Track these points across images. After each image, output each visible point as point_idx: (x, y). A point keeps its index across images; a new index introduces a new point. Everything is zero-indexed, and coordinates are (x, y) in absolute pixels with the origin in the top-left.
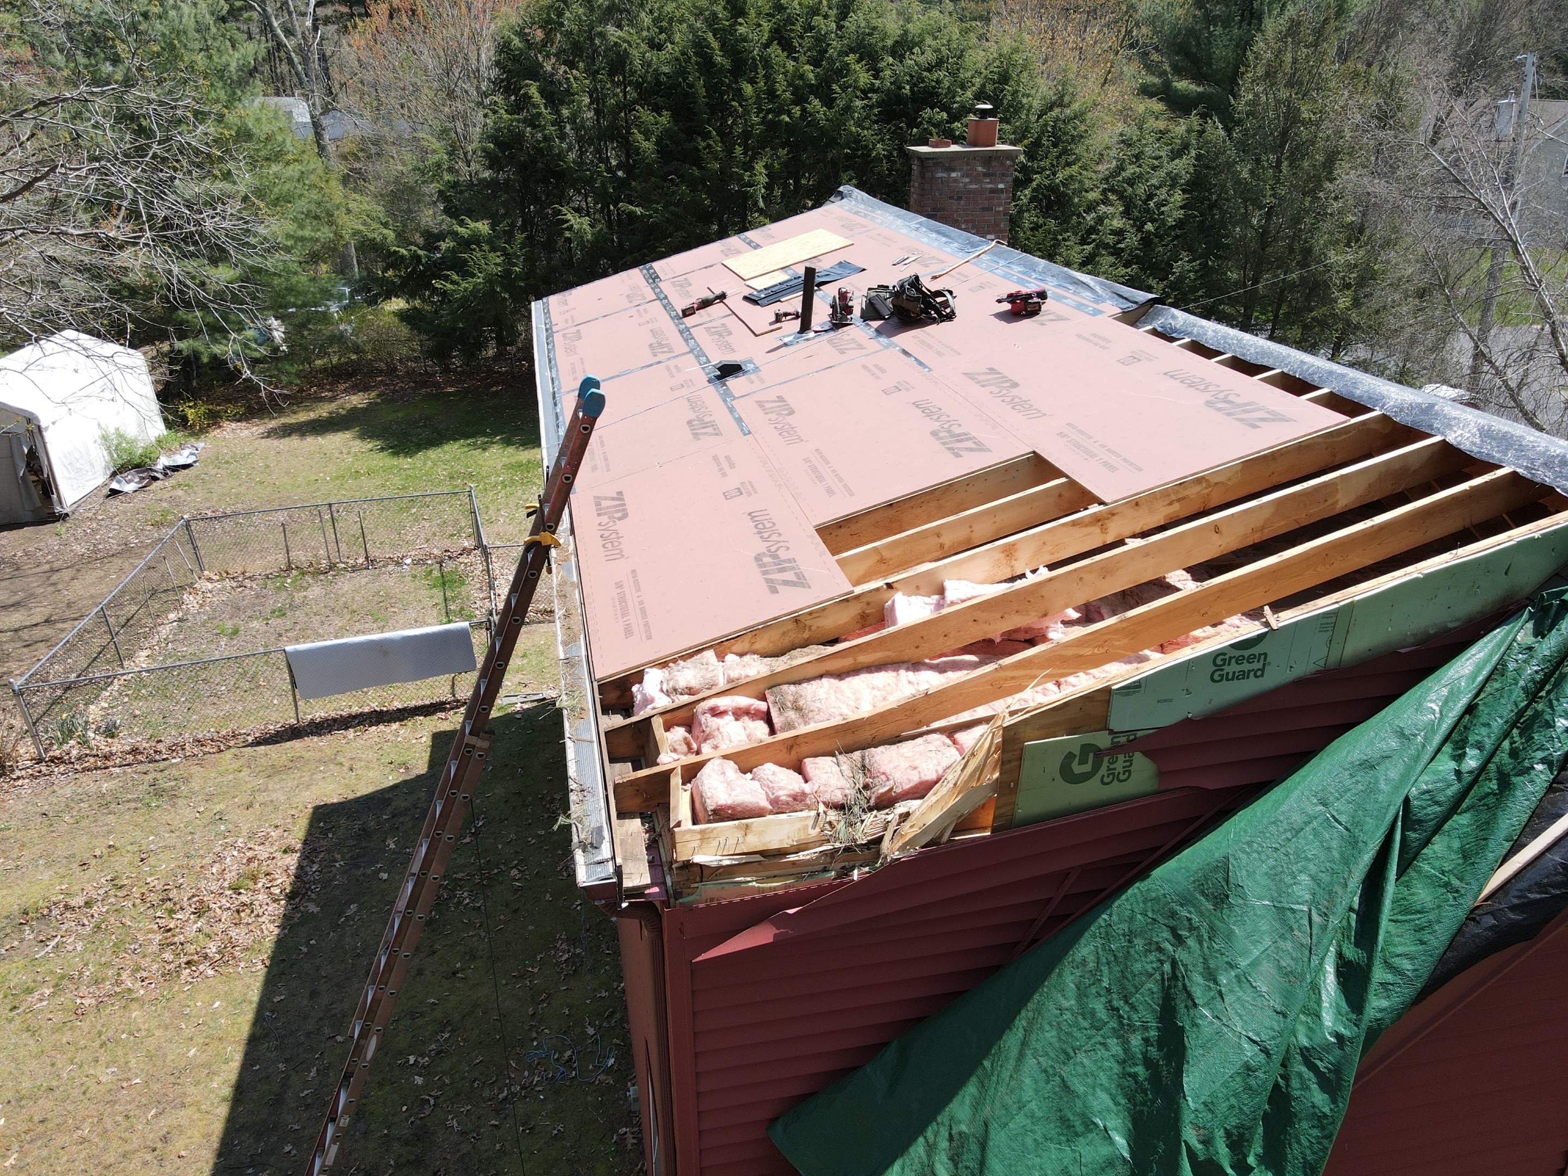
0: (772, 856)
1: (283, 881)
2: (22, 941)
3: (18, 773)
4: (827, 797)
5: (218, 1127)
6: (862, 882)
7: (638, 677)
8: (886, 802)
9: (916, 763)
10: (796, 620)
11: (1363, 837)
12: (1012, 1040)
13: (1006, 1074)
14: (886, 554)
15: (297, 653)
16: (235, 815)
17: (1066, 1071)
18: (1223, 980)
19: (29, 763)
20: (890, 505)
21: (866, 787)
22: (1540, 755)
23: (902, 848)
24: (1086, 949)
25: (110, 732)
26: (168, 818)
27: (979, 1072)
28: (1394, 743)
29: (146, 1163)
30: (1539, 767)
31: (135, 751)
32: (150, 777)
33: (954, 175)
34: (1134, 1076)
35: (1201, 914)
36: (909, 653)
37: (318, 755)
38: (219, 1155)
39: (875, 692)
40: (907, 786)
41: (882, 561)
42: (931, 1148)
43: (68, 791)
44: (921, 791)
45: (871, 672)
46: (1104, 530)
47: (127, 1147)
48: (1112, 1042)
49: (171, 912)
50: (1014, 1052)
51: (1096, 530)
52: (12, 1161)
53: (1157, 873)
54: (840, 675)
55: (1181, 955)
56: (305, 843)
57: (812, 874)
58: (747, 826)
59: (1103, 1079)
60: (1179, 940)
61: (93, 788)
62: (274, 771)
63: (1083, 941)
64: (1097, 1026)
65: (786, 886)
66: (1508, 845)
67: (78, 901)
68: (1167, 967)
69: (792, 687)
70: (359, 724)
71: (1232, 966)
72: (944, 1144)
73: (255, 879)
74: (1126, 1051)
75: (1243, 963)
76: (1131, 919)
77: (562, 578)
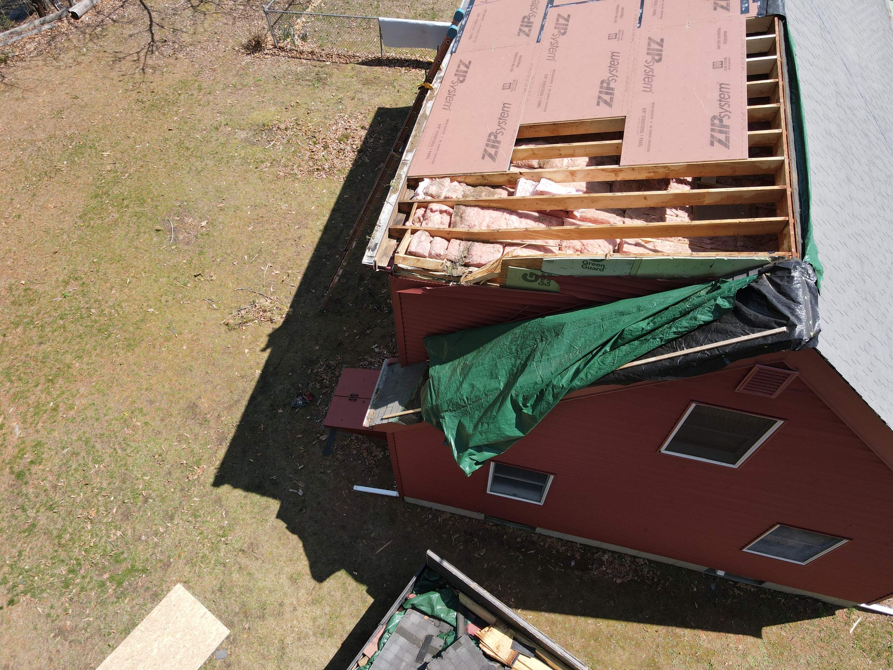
0: (425, 271)
1: (358, 143)
2: (262, 138)
3: (266, 51)
4: (449, 257)
5: (316, 240)
6: (452, 287)
7: (421, 179)
8: (467, 265)
9: (482, 256)
10: (482, 176)
11: (604, 336)
12: (489, 346)
13: (483, 354)
14: (536, 152)
15: (384, 22)
16: (346, 101)
17: (498, 361)
18: (544, 357)
19: (271, 47)
20: (554, 124)
21: (465, 257)
22: (661, 336)
23: (466, 282)
24: (518, 331)
25: (304, 38)
26: (320, 94)
27: (479, 350)
28: (634, 310)
29: (292, 245)
30: (658, 340)
31: (312, 53)
32: (317, 69)
34: (513, 370)
35: (551, 336)
36: (510, 207)
37: (386, 79)
38: (315, 251)
39: (491, 219)
40: (475, 263)
41: (534, 154)
42: (459, 363)
43: (284, 67)
44: (479, 266)
45: (494, 210)
46: (616, 175)
47: (287, 237)
48: (513, 359)
49: (315, 143)
50: (488, 350)
51: (613, 175)
52: (251, 228)
53: (547, 318)
54: (483, 208)
55: (540, 345)
56: (371, 126)
57: (438, 279)
58: (418, 260)
59: (506, 368)
60: (542, 341)
61: (294, 68)
62: (367, 82)
63: (518, 328)
64: (511, 353)
65: (429, 280)
66: (634, 358)
67: (283, 126)
68: (535, 346)
69: (464, 207)
70: (408, 66)
71: (548, 355)
72: (462, 364)
73: (347, 138)
74: (515, 363)
75: (551, 355)
76: (533, 328)
77: (425, 111)
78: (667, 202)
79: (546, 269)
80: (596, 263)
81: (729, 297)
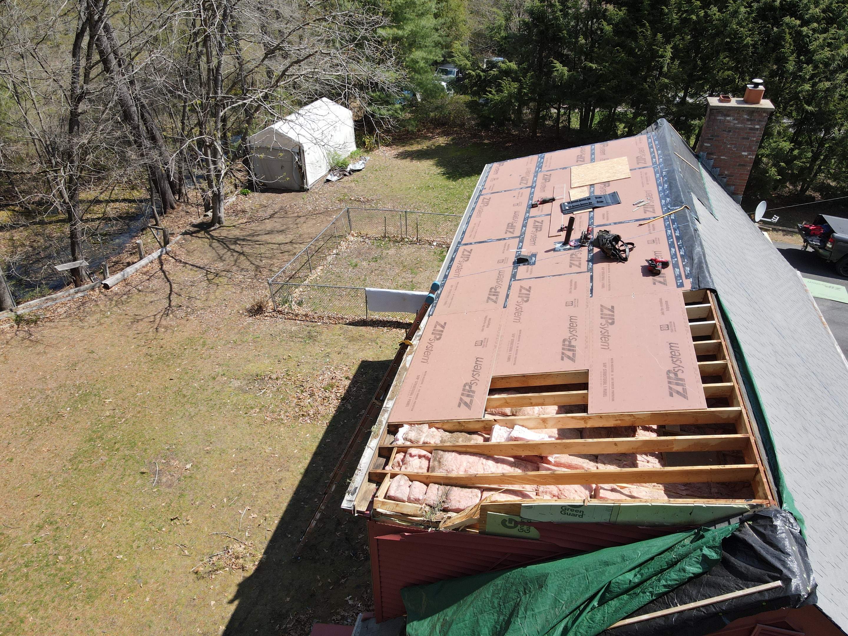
0: (403, 516)
1: (342, 392)
2: (254, 386)
3: (266, 314)
4: (427, 502)
5: (297, 483)
6: (431, 533)
7: (401, 425)
8: (445, 510)
9: (461, 500)
10: (459, 423)
11: (590, 589)
12: (470, 599)
13: (464, 609)
14: (508, 401)
15: (369, 291)
16: (334, 356)
17: (480, 616)
18: (528, 613)
19: (271, 310)
20: (524, 376)
21: (443, 502)
22: (651, 589)
23: (445, 528)
24: (499, 581)
25: (300, 304)
26: (310, 349)
27: (459, 603)
28: (619, 560)
29: (272, 487)
30: (648, 594)
31: (306, 315)
32: (309, 328)
33: (728, 118)
34: (497, 628)
35: (534, 588)
36: (486, 452)
37: (370, 337)
38: (295, 494)
39: (468, 464)
40: (454, 508)
41: (506, 402)
42: (439, 619)
43: (281, 327)
44: (457, 511)
45: (471, 455)
46: (586, 422)
47: (268, 479)
48: (496, 614)
49: (302, 391)
50: (469, 603)
51: (582, 422)
52: (233, 471)
53: (529, 567)
54: (460, 453)
55: (523, 598)
56: (355, 376)
57: (417, 524)
58: (397, 504)
59: (489, 625)
60: (525, 593)
61: (289, 328)
62: (352, 340)
63: (500, 578)
64: (493, 607)
65: (408, 526)
66: (626, 615)
67: (274, 376)
68: (519, 600)
69: (442, 452)
70: (390, 326)
71: (533, 610)
72: (441, 620)
73: (332, 387)
74: (498, 619)
75: (536, 611)
76: (515, 579)
77: (405, 364)
78: (637, 448)
79: (525, 515)
80: (575, 509)
81: (715, 547)
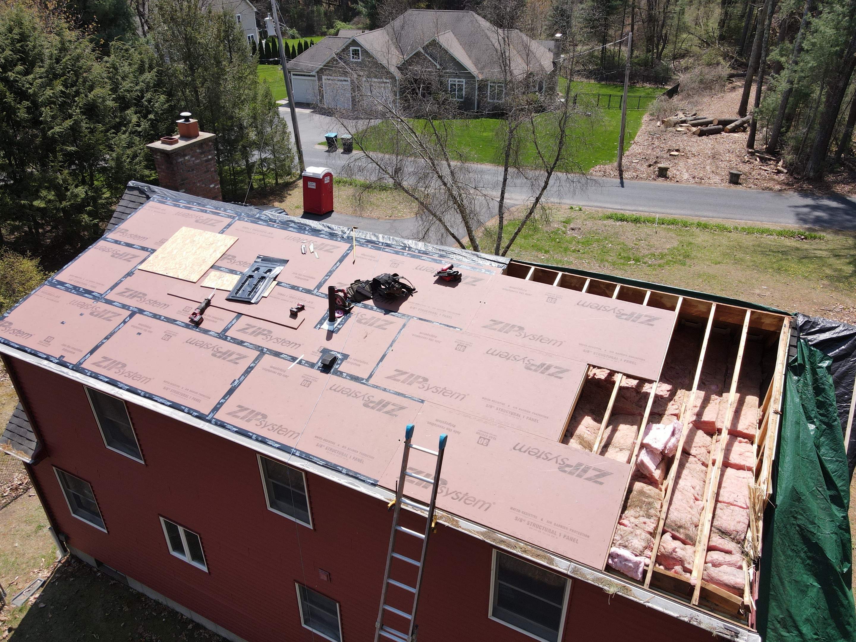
9: (737, 520)
11: (814, 459)
13: (782, 592)
17: (793, 577)
33: (187, 158)
35: (796, 507)
42: (775, 630)
48: (798, 559)
50: (779, 583)
55: (799, 522)
59: (802, 572)
60: (796, 518)
64: (792, 558)
68: (797, 528)
69: (669, 520)
71: (815, 517)
72: (778, 626)
74: (802, 559)
77: (478, 532)
81: (823, 358)
